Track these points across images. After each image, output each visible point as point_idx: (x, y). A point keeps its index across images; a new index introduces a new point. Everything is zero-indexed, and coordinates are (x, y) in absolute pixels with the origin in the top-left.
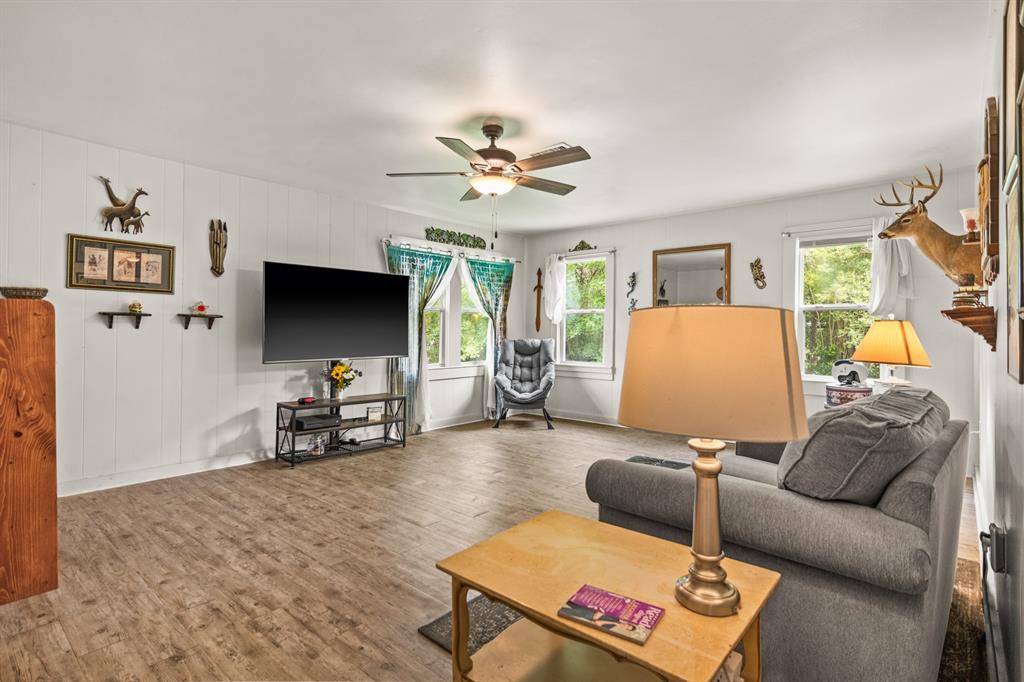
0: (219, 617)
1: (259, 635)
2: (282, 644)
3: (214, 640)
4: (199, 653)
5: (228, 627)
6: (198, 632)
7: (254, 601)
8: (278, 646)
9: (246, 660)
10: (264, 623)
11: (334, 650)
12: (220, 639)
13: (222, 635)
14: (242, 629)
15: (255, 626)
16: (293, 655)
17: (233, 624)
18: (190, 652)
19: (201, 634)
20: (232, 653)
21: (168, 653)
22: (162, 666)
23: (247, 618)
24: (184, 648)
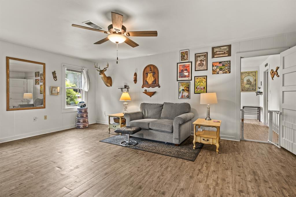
0: (223, 193)
1: (218, 182)
2: (217, 177)
3: (229, 189)
4: (235, 189)
5: (223, 189)
6: (232, 194)
7: (210, 190)
8: (218, 177)
9: (226, 180)
10: (214, 183)
11: (210, 169)
12: (228, 188)
13: (226, 188)
14: (220, 186)
15: (217, 184)
16: (217, 174)
17: (221, 189)
18: (237, 190)
19: (231, 193)
20: (228, 183)
21: (242, 194)
22: (245, 192)
23: (216, 188)
24: (238, 192)
